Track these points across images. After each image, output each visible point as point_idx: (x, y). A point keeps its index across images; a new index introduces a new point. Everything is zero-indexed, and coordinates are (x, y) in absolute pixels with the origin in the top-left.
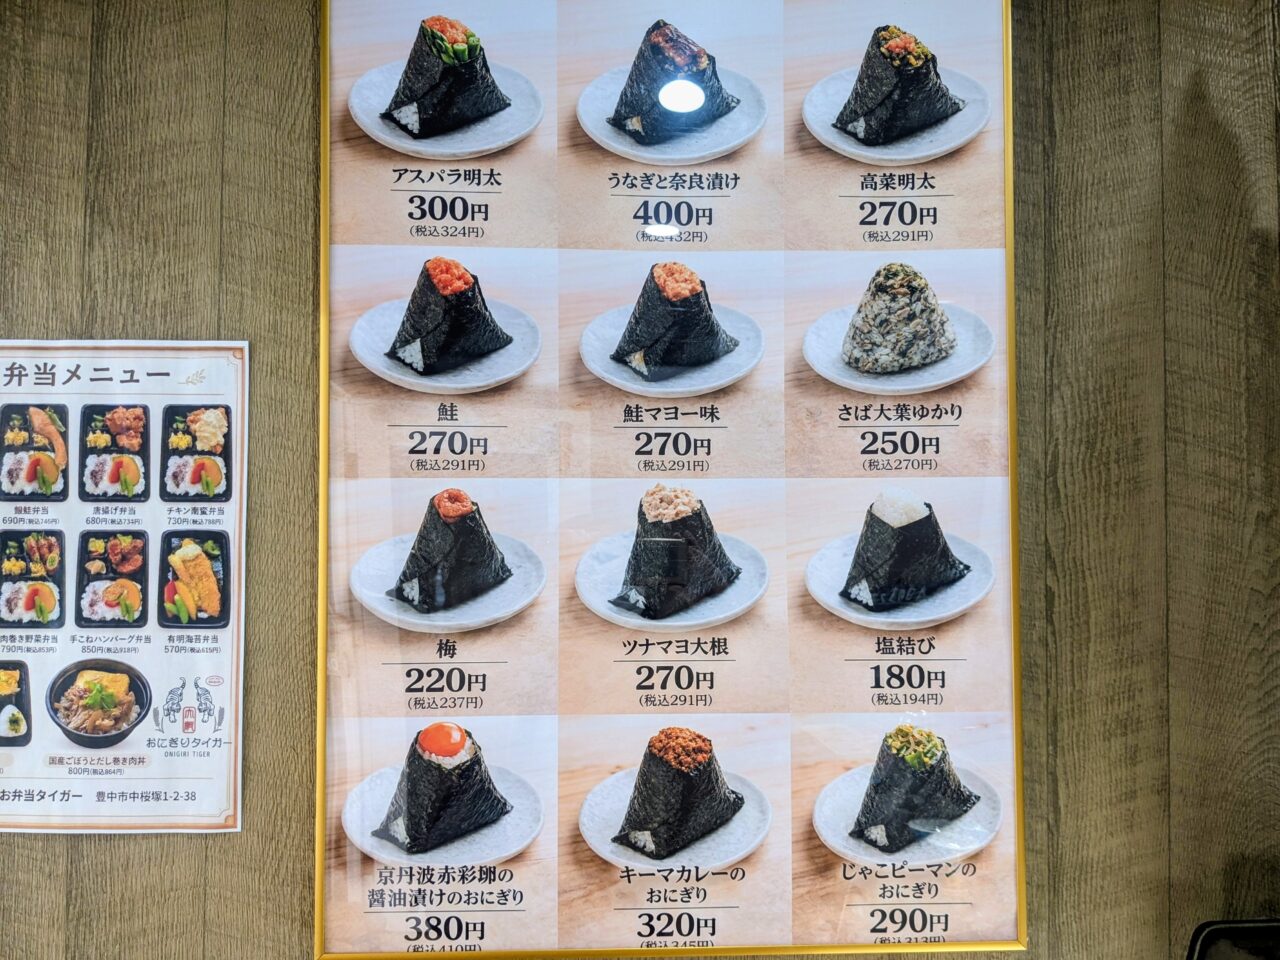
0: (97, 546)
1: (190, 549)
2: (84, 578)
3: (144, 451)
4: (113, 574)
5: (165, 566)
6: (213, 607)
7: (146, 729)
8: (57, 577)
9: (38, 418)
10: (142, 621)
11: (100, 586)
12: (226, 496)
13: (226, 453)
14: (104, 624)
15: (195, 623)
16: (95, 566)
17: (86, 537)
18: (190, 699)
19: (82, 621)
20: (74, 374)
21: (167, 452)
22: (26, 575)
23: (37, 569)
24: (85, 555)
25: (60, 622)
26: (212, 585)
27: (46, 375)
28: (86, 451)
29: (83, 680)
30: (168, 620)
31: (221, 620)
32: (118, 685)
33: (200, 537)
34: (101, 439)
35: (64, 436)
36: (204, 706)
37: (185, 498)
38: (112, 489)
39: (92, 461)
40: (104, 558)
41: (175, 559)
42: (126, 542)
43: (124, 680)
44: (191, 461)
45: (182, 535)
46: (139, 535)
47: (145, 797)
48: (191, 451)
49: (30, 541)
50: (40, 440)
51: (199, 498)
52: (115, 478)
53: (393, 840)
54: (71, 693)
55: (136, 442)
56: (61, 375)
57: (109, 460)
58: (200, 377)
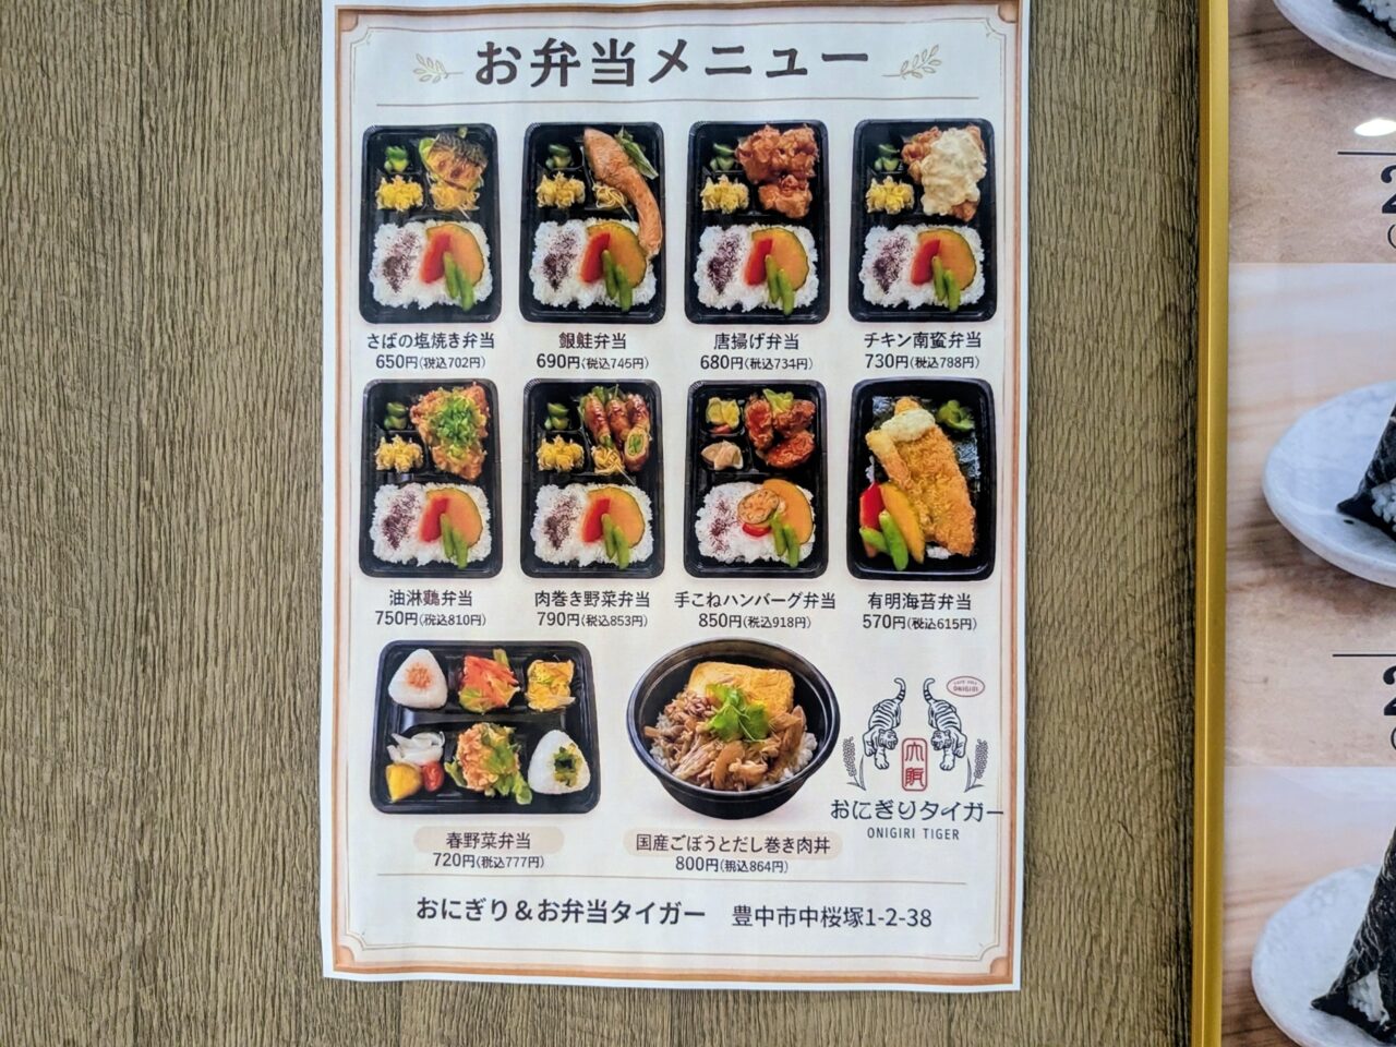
0: (724, 413)
1: (911, 418)
2: (702, 478)
3: (816, 219)
4: (757, 469)
5: (860, 454)
6: (960, 536)
7: (829, 782)
8: (647, 475)
9: (604, 153)
10: (816, 563)
11: (732, 494)
12: (985, 307)
13: (984, 219)
14: (740, 569)
15: (922, 568)
16: (722, 454)
17: (702, 395)
18: (914, 723)
19: (699, 564)
20: (674, 60)
21: (865, 219)
22: (583, 473)
23: (607, 460)
24: (701, 432)
25: (653, 566)
26: (956, 491)
27: (617, 63)
28: (699, 219)
29: (705, 680)
30: (867, 562)
31: (976, 562)
32: (772, 692)
33: (931, 393)
34: (727, 194)
35: (656, 187)
36: (944, 737)
37: (901, 313)
38: (752, 298)
39: (711, 238)
40: (739, 437)
41: (880, 440)
42: (781, 406)
43: (783, 682)
44: (911, 237)
45: (894, 389)
46: (806, 391)
47: (831, 918)
48: (911, 215)
49: (592, 404)
50: (608, 196)
51: (929, 313)
52: (757, 274)
53: (1357, 1018)
54: (678, 706)
55: (800, 199)
56: (647, 62)
57: (744, 237)
58: (929, 61)
